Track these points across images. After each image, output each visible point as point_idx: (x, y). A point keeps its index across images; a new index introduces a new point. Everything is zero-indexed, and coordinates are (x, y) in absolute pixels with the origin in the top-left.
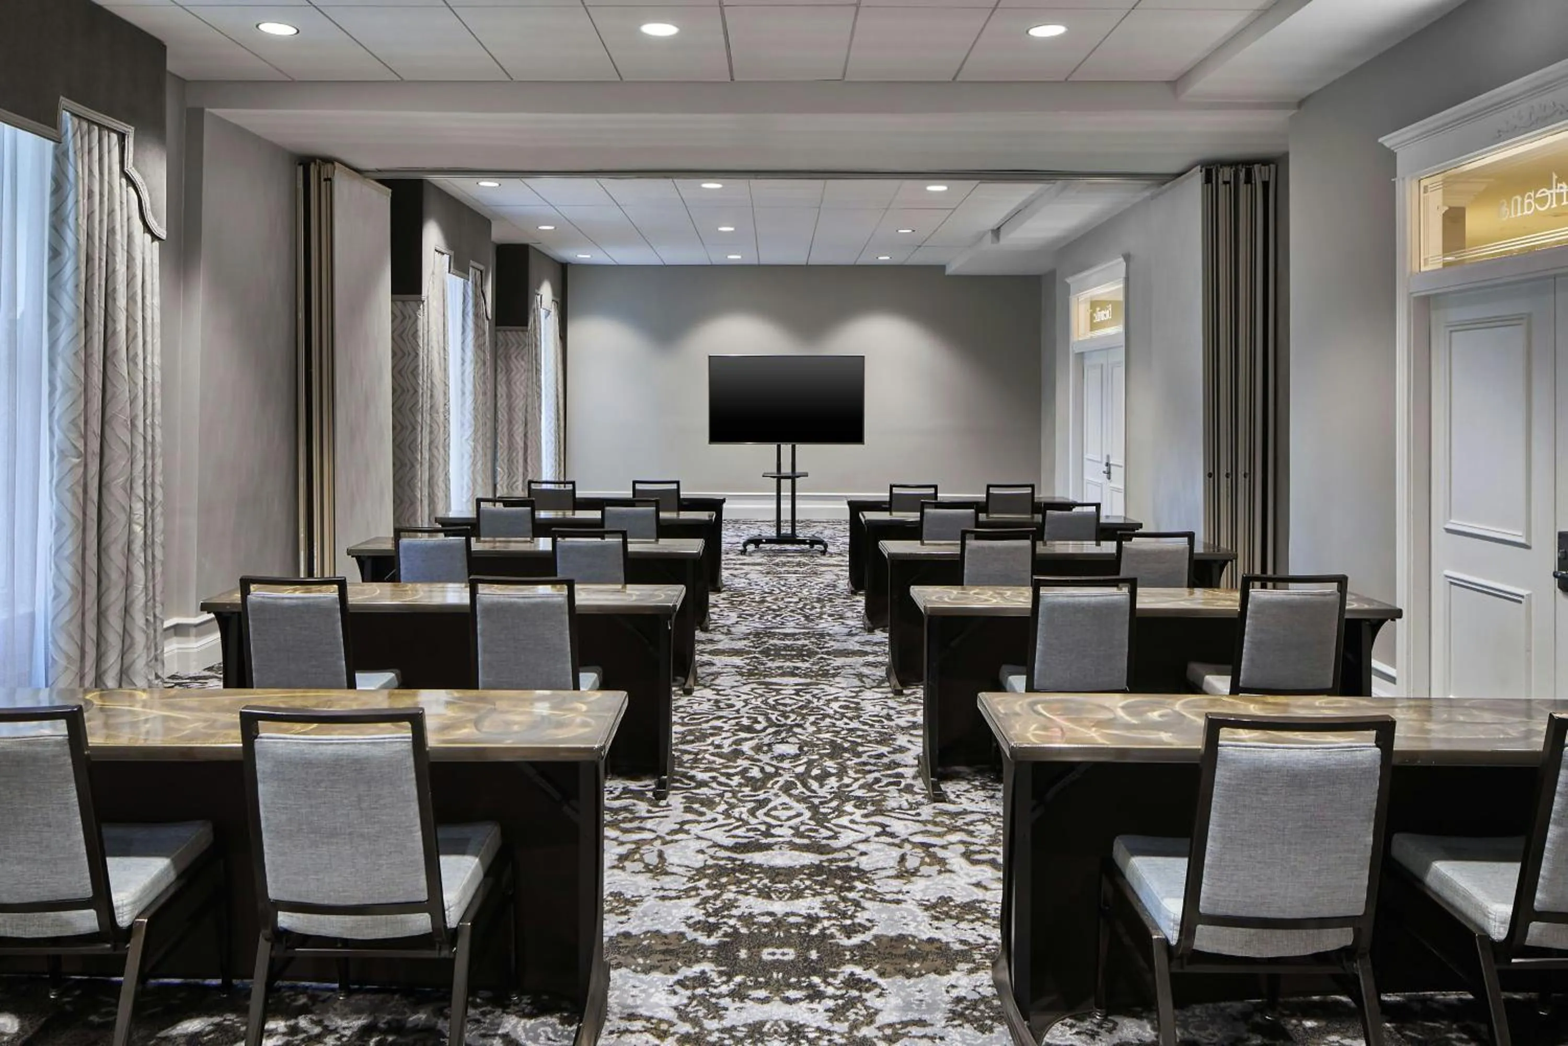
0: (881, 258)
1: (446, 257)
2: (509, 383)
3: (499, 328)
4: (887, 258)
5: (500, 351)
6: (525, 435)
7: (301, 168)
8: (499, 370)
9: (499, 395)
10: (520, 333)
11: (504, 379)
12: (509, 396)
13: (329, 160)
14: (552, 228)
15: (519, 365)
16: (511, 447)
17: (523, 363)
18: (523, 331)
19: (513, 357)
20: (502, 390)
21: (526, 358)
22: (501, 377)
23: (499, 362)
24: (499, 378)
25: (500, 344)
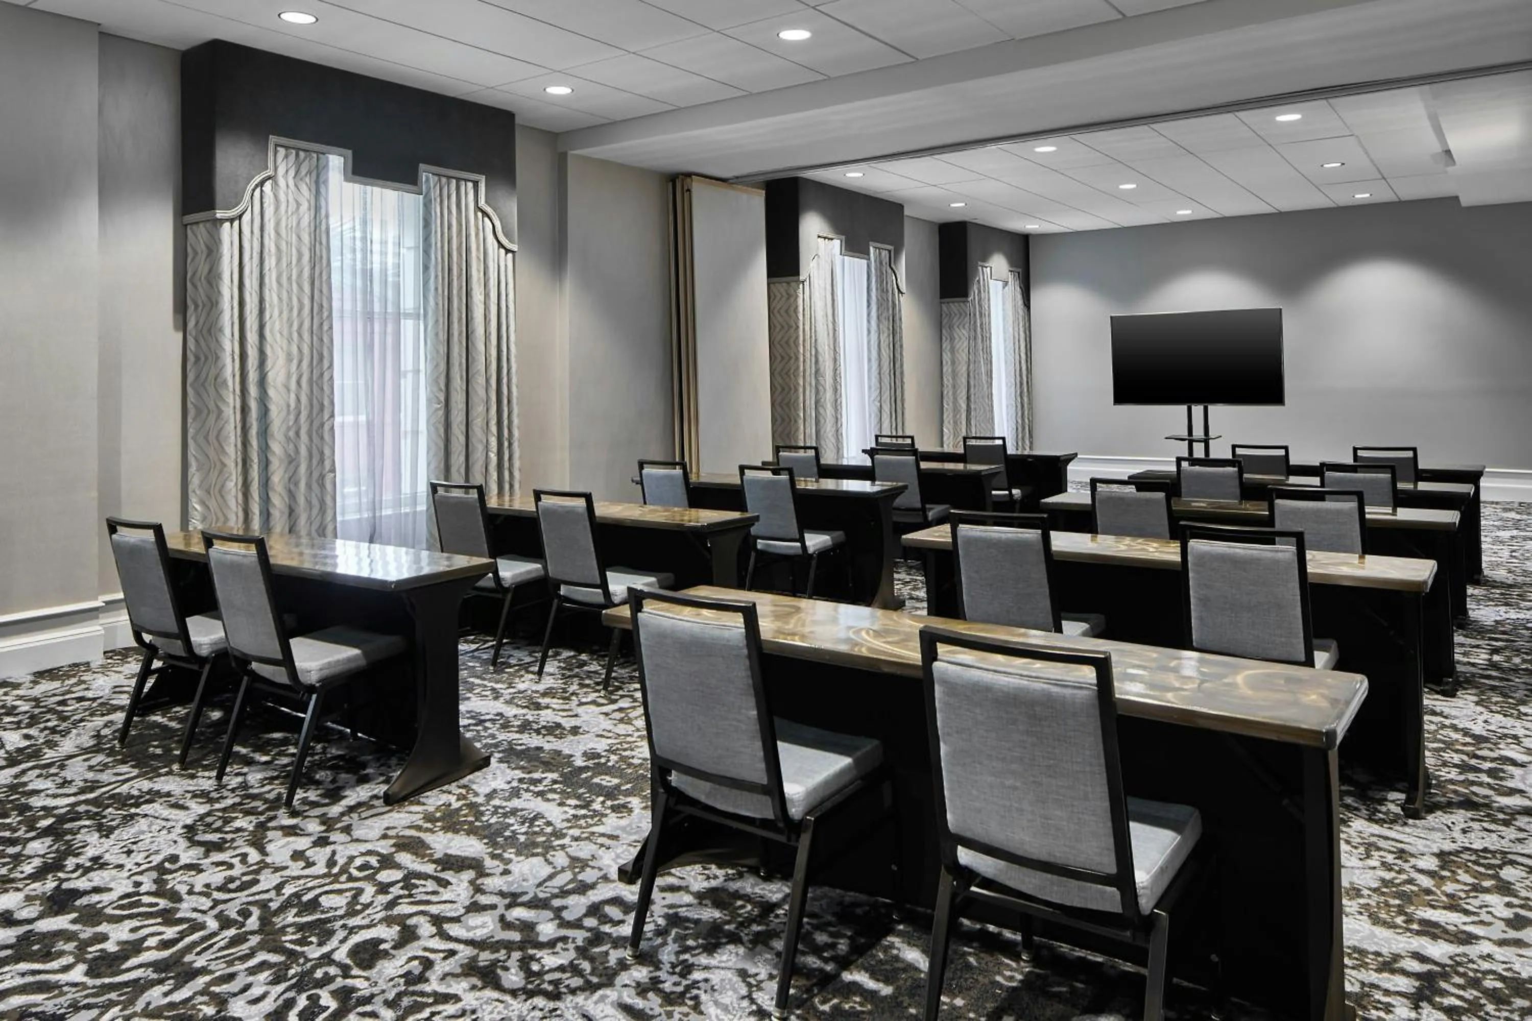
0: (1357, 196)
1: (837, 243)
2: (952, 350)
3: (943, 300)
4: (1368, 195)
5: (944, 322)
6: (968, 398)
7: (670, 184)
8: (944, 338)
9: (944, 363)
10: (962, 304)
11: (949, 347)
12: (953, 363)
13: (689, 175)
14: (963, 204)
15: (962, 334)
16: (956, 410)
17: (964, 332)
18: (964, 302)
19: (955, 327)
20: (947, 357)
21: (967, 326)
22: (946, 345)
23: (944, 332)
24: (944, 346)
25: (944, 315)
